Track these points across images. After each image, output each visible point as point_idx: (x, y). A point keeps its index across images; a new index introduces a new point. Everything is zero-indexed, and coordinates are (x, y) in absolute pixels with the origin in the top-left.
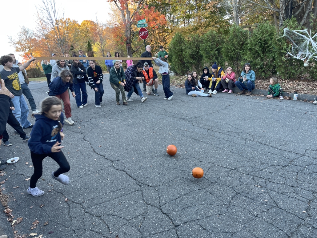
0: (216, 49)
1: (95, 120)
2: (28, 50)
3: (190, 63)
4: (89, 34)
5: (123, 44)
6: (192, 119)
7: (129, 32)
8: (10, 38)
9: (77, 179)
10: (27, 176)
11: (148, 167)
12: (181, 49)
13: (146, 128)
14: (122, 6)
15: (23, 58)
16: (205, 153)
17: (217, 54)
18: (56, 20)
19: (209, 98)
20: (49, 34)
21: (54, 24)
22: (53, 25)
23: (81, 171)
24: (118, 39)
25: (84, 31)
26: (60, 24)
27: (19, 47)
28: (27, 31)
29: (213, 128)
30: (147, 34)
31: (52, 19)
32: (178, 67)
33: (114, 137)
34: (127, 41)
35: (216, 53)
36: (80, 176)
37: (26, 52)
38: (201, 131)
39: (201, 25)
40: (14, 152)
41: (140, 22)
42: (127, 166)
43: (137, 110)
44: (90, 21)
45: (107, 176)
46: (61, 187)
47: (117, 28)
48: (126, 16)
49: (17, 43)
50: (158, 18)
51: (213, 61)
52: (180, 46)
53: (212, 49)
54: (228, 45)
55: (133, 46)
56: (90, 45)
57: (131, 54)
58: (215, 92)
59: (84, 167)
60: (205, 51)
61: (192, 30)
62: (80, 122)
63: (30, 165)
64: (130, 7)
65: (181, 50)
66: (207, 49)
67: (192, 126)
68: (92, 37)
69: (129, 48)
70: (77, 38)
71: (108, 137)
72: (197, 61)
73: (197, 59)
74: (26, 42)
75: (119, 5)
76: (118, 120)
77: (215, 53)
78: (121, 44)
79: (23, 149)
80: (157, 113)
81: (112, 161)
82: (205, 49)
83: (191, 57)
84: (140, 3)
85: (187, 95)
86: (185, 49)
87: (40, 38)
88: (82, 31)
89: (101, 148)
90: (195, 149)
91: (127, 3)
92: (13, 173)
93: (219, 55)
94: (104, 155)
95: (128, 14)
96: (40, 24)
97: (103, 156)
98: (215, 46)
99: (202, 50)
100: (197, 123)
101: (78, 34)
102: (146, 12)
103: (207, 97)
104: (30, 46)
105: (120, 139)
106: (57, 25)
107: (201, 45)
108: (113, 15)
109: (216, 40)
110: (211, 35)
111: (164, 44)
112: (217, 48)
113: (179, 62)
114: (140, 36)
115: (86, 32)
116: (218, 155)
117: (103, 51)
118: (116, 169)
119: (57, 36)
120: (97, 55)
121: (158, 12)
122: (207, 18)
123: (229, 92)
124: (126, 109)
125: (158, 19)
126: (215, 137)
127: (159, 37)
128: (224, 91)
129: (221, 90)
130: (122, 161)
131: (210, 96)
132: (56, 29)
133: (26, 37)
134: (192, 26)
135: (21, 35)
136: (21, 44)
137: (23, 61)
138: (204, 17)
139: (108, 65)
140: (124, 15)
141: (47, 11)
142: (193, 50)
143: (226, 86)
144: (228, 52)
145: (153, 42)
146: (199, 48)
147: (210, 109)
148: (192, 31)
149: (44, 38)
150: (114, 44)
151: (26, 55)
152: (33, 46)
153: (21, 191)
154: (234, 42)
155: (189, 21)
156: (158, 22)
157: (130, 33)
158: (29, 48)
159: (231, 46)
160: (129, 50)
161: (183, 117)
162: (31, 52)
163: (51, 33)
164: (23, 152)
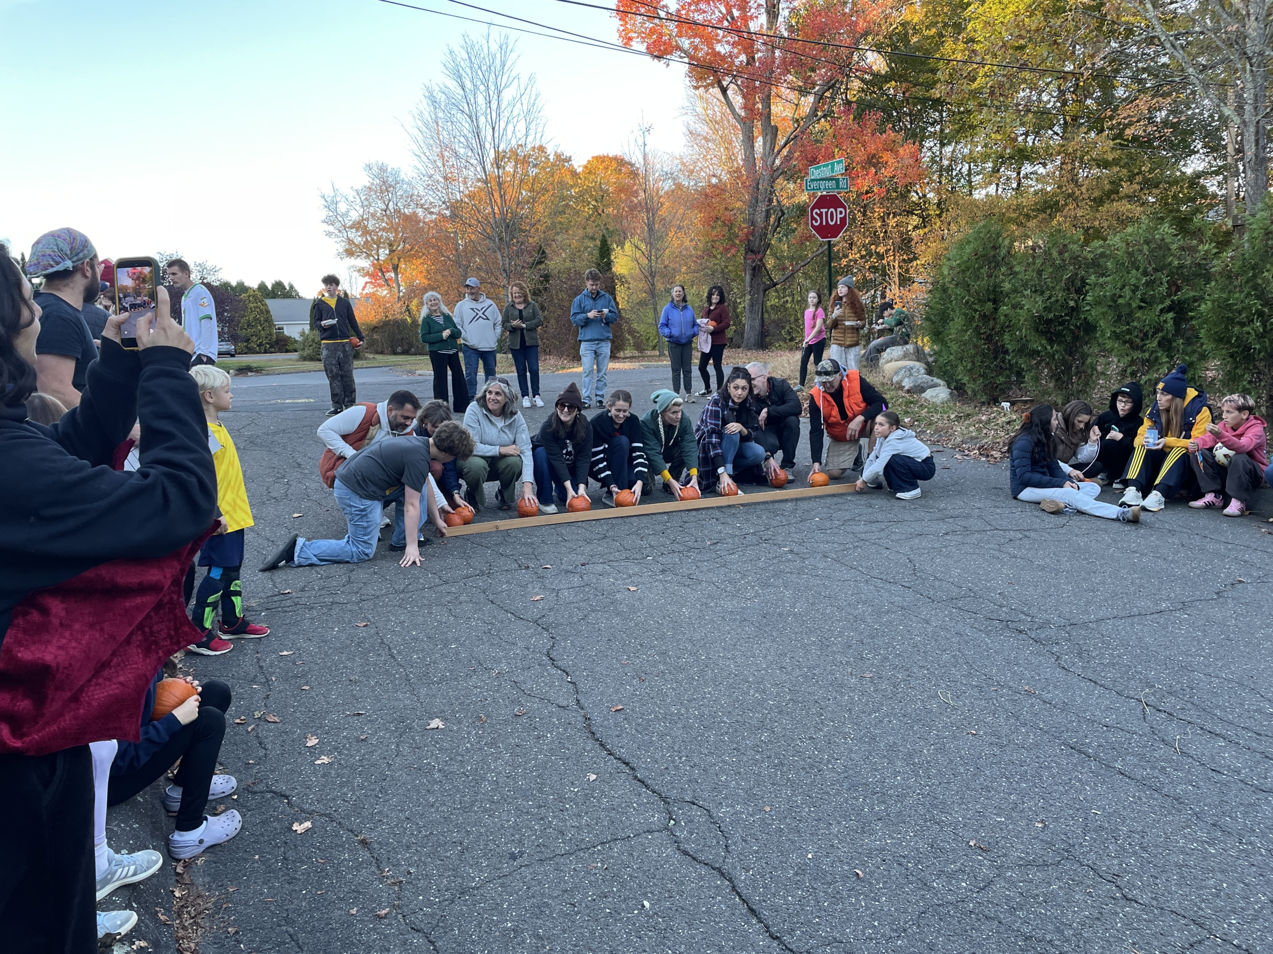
0: (1168, 302)
1: (599, 568)
2: (387, 252)
3: (1028, 354)
4: (607, 206)
5: (733, 251)
6: (1051, 632)
7: (762, 207)
8: (331, 205)
9: (506, 869)
10: (303, 811)
11: (845, 877)
12: (994, 291)
13: (824, 645)
14: (749, 107)
15: (367, 279)
16: (1144, 849)
17: (1170, 325)
18: (497, 152)
19: (1127, 528)
20: (466, 200)
21: (488, 167)
22: (484, 168)
23: (527, 827)
24: (714, 233)
25: (591, 196)
26: (509, 168)
27: (359, 240)
28: (390, 186)
29: (1173, 699)
30: (843, 220)
31: (482, 146)
32: (969, 366)
33: (681, 669)
34: (749, 240)
35: (1165, 321)
36: (521, 853)
37: (378, 259)
38: (1108, 708)
39: (1078, 193)
40: (272, 674)
41: (815, 172)
42: (735, 843)
43: (780, 546)
44: (615, 158)
45: (640, 886)
46: (431, 904)
47: (717, 192)
48: (759, 143)
49: (351, 227)
50: (887, 157)
51: (1147, 355)
52: (990, 276)
53: (1147, 303)
54: (1230, 292)
55: (770, 262)
56: (605, 251)
57: (762, 293)
58: (1155, 500)
59: (540, 807)
60: (1110, 306)
61: (1033, 210)
62: (540, 571)
63: (322, 753)
64: (779, 110)
65: (992, 297)
66: (1120, 301)
67: (1059, 674)
68: (618, 218)
69: (754, 269)
70: (562, 220)
71: (655, 664)
72: (1065, 350)
73: (1069, 339)
74: (384, 225)
75: (738, 101)
76: (700, 582)
77: (1162, 319)
78: (726, 250)
79: (307, 669)
80: (875, 573)
81: (665, 800)
82: (1114, 298)
83: (1037, 330)
84: (821, 98)
85: (1015, 498)
86: (1015, 291)
87: (431, 213)
88: (581, 194)
89: (620, 717)
90: (1086, 811)
91: (769, 96)
92: (250, 781)
93: (1178, 331)
94: (634, 762)
95: (768, 138)
96: (440, 164)
97: (627, 764)
98: (1163, 289)
99: (1098, 302)
100: (1080, 654)
101: (567, 205)
102: (843, 131)
103: (1117, 520)
104: (395, 240)
105: (706, 684)
106: (498, 168)
107: (1092, 279)
108: (705, 139)
109: (1170, 264)
110: (1147, 242)
111: (904, 260)
112: (1172, 301)
113: (975, 346)
114: (812, 225)
115: (596, 201)
116: (1223, 871)
117: (653, 275)
118: (686, 853)
119: (493, 209)
120: (629, 288)
121: (893, 134)
122: (1106, 164)
123: (1228, 511)
124: (733, 536)
125: (891, 161)
126: (1189, 756)
127: (886, 232)
128: (1200, 503)
129: (1184, 492)
130: (714, 812)
131: (1134, 521)
132: (494, 185)
133: (384, 207)
134: (1036, 193)
135: (371, 200)
136: (366, 232)
137: (364, 292)
138: (1094, 160)
139: (670, 337)
140: (749, 141)
141: (470, 117)
142: (1050, 298)
143: (1213, 478)
144: (1231, 321)
145: (855, 250)
146: (1079, 291)
147: (1142, 586)
148: (1032, 214)
149: (448, 213)
150: (695, 248)
151: (378, 273)
152: (406, 238)
153: (264, 883)
154: (1264, 279)
155: (1019, 173)
156: (886, 173)
157: (768, 211)
158: (391, 245)
159: (1248, 295)
160: (753, 276)
161: (1003, 613)
162: (396, 262)
163: (471, 196)
164: (306, 684)
